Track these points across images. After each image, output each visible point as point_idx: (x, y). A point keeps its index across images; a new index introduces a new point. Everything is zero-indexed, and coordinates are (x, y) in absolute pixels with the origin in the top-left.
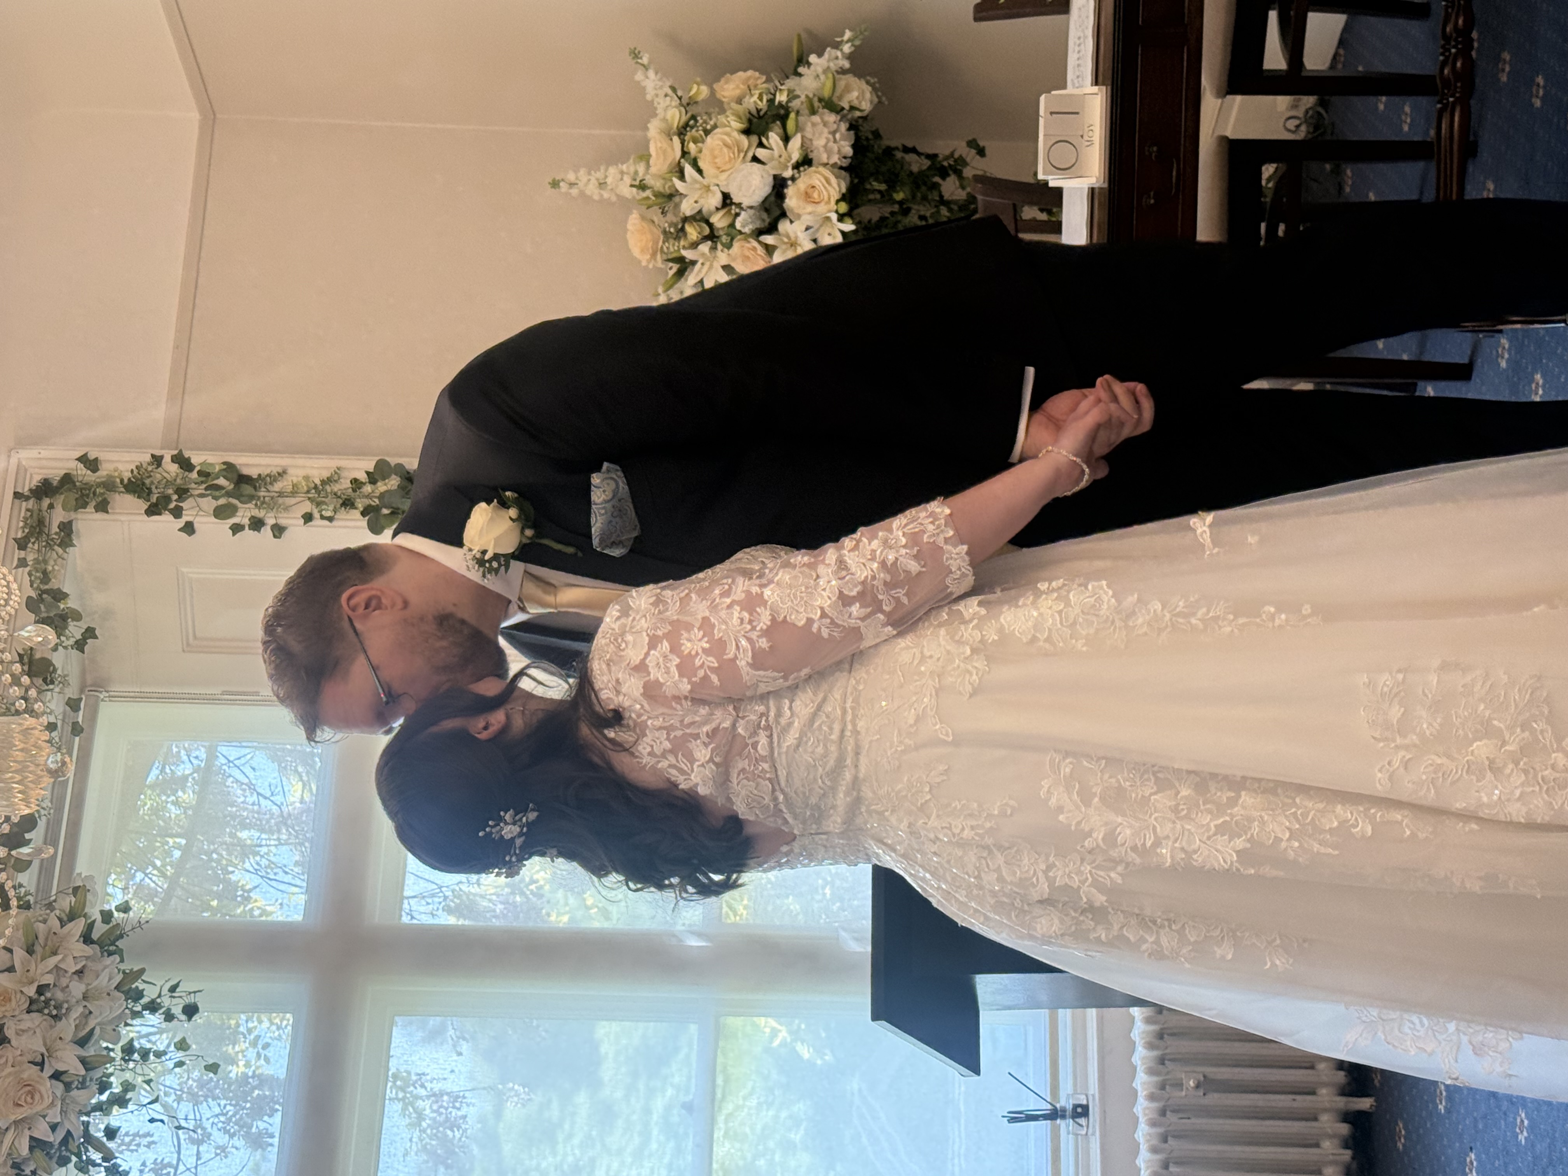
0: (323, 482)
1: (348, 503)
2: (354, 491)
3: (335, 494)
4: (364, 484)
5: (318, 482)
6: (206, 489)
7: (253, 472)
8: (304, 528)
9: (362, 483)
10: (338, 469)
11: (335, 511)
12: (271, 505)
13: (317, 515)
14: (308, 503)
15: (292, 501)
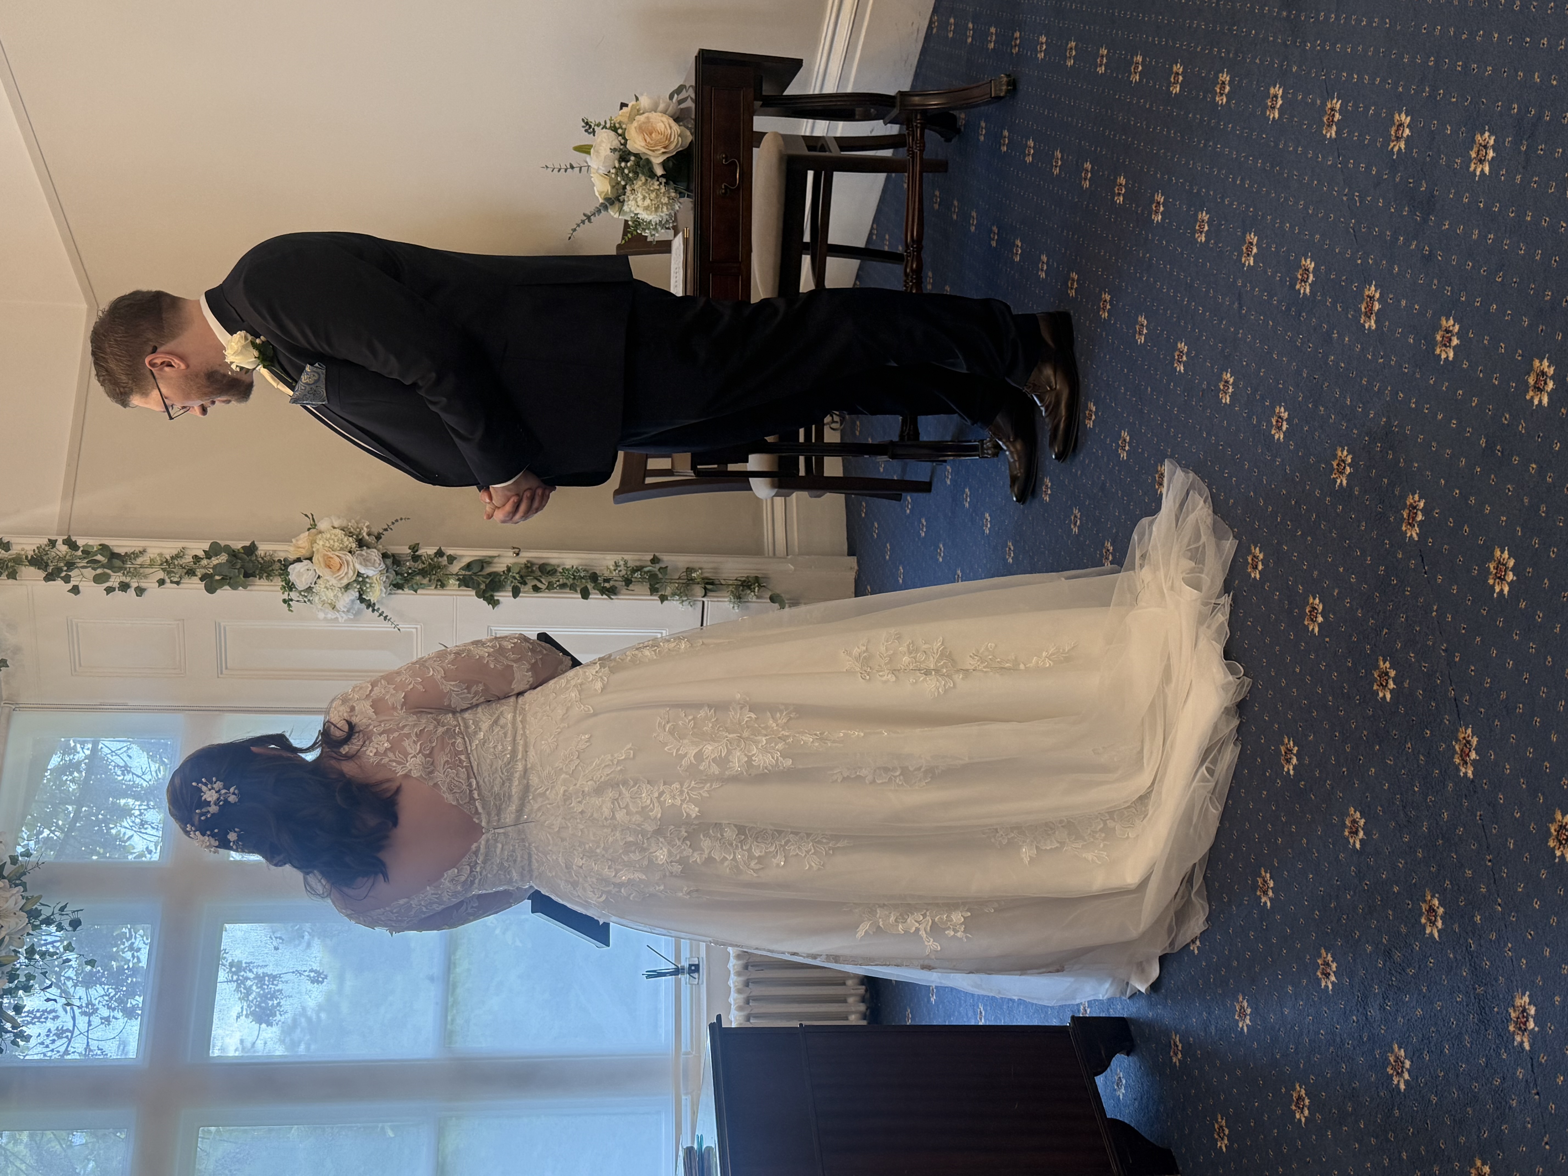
0: (172, 558)
1: (191, 572)
2: (195, 564)
3: (181, 566)
4: (202, 559)
5: (168, 558)
6: (87, 563)
7: (122, 551)
8: (159, 589)
9: (201, 558)
10: (183, 548)
11: (181, 578)
12: (135, 574)
13: (168, 581)
14: (161, 571)
15: (151, 570)
